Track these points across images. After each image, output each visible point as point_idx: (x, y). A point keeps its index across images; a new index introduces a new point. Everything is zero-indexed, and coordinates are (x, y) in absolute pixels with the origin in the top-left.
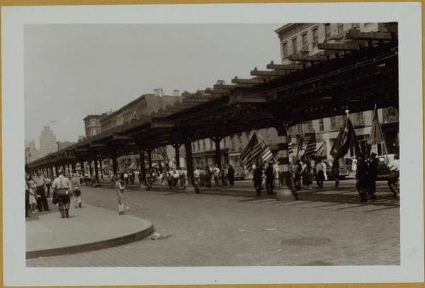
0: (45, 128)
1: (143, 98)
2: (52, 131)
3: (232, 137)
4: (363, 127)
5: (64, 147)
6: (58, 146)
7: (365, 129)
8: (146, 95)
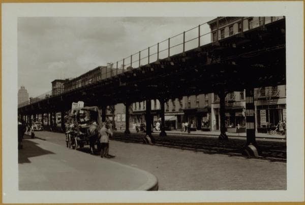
0: (21, 87)
1: (98, 69)
2: (26, 90)
3: (173, 100)
4: (278, 98)
5: (35, 102)
6: (31, 100)
7: (279, 99)
8: (101, 67)
